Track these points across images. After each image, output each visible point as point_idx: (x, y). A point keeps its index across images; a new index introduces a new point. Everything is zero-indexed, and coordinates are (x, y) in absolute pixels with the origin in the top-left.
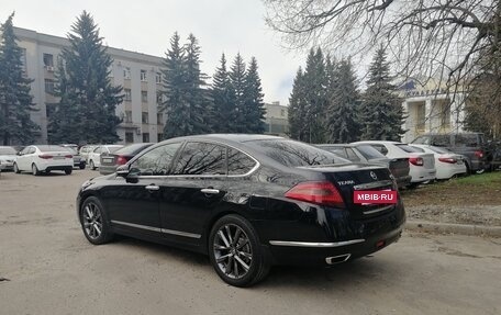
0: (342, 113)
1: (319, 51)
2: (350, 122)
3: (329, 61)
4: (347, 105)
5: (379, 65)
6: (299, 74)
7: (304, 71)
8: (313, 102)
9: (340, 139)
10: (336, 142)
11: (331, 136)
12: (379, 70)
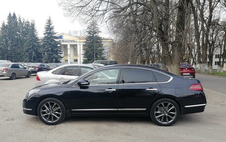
0: (32, 47)
1: (14, 14)
2: (36, 51)
3: (20, 20)
4: (35, 43)
5: (49, 26)
6: (3, 25)
7: (6, 23)
8: (13, 40)
9: (32, 60)
10: (30, 62)
11: (27, 59)
12: (49, 29)
